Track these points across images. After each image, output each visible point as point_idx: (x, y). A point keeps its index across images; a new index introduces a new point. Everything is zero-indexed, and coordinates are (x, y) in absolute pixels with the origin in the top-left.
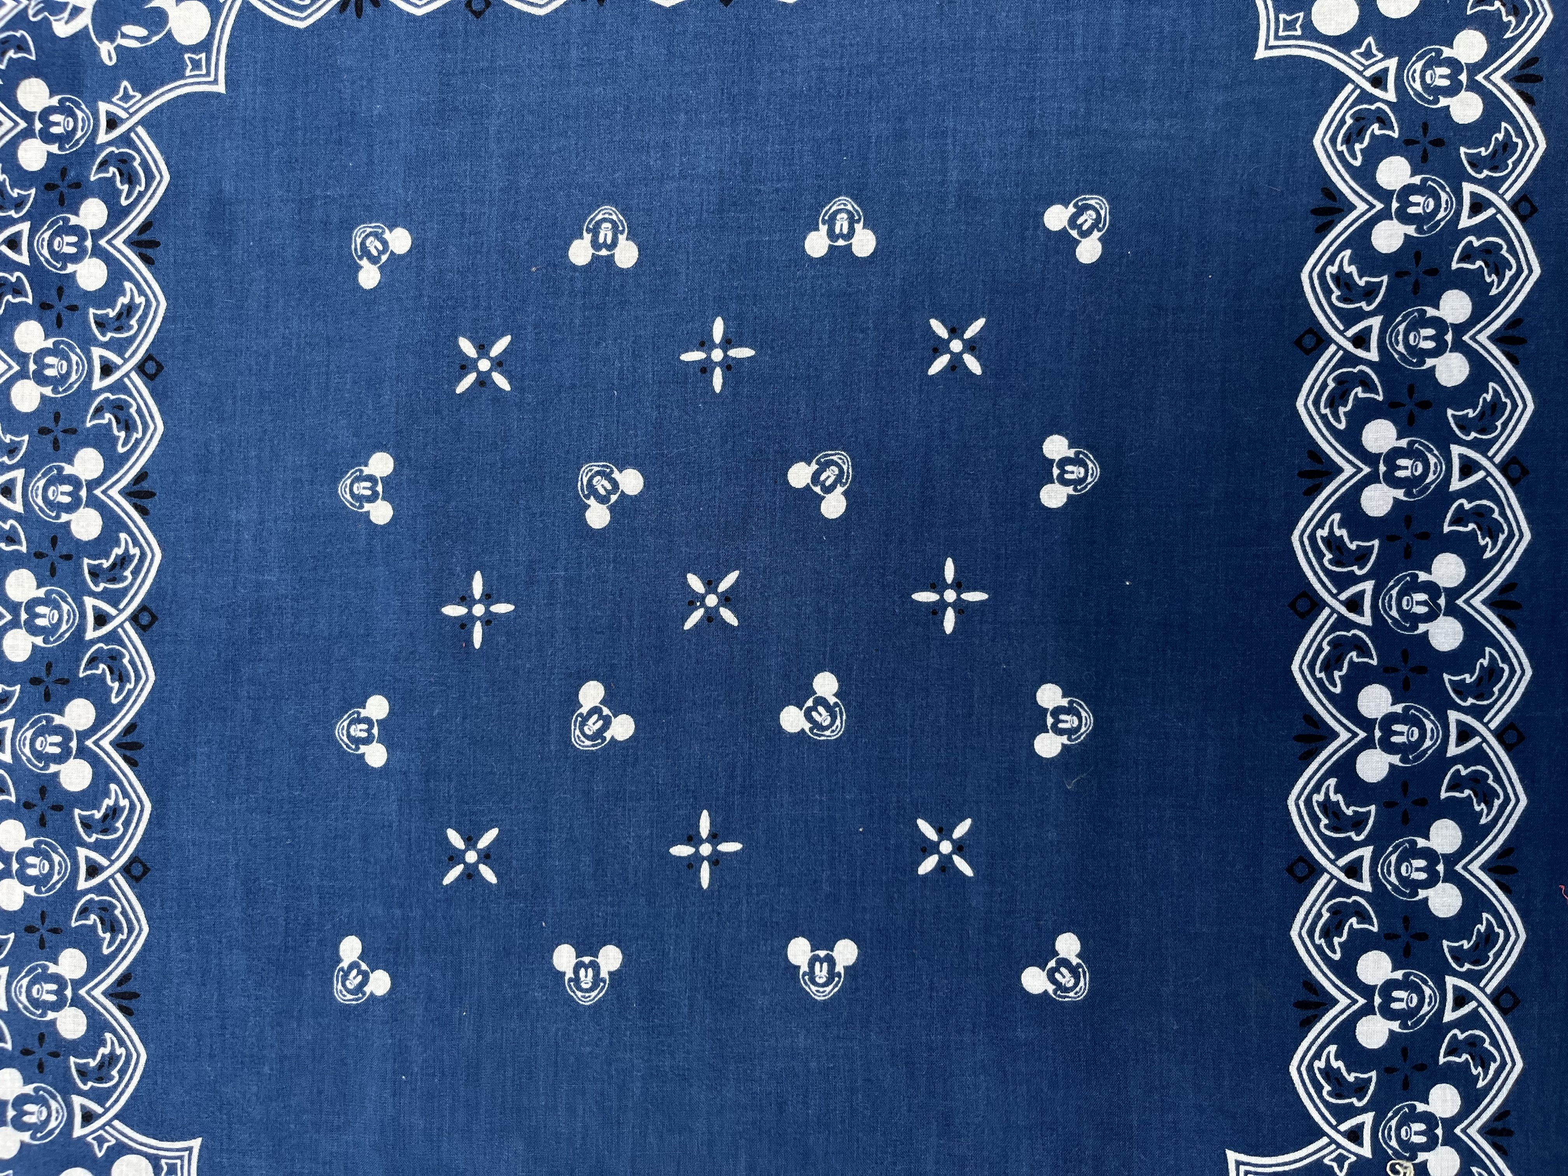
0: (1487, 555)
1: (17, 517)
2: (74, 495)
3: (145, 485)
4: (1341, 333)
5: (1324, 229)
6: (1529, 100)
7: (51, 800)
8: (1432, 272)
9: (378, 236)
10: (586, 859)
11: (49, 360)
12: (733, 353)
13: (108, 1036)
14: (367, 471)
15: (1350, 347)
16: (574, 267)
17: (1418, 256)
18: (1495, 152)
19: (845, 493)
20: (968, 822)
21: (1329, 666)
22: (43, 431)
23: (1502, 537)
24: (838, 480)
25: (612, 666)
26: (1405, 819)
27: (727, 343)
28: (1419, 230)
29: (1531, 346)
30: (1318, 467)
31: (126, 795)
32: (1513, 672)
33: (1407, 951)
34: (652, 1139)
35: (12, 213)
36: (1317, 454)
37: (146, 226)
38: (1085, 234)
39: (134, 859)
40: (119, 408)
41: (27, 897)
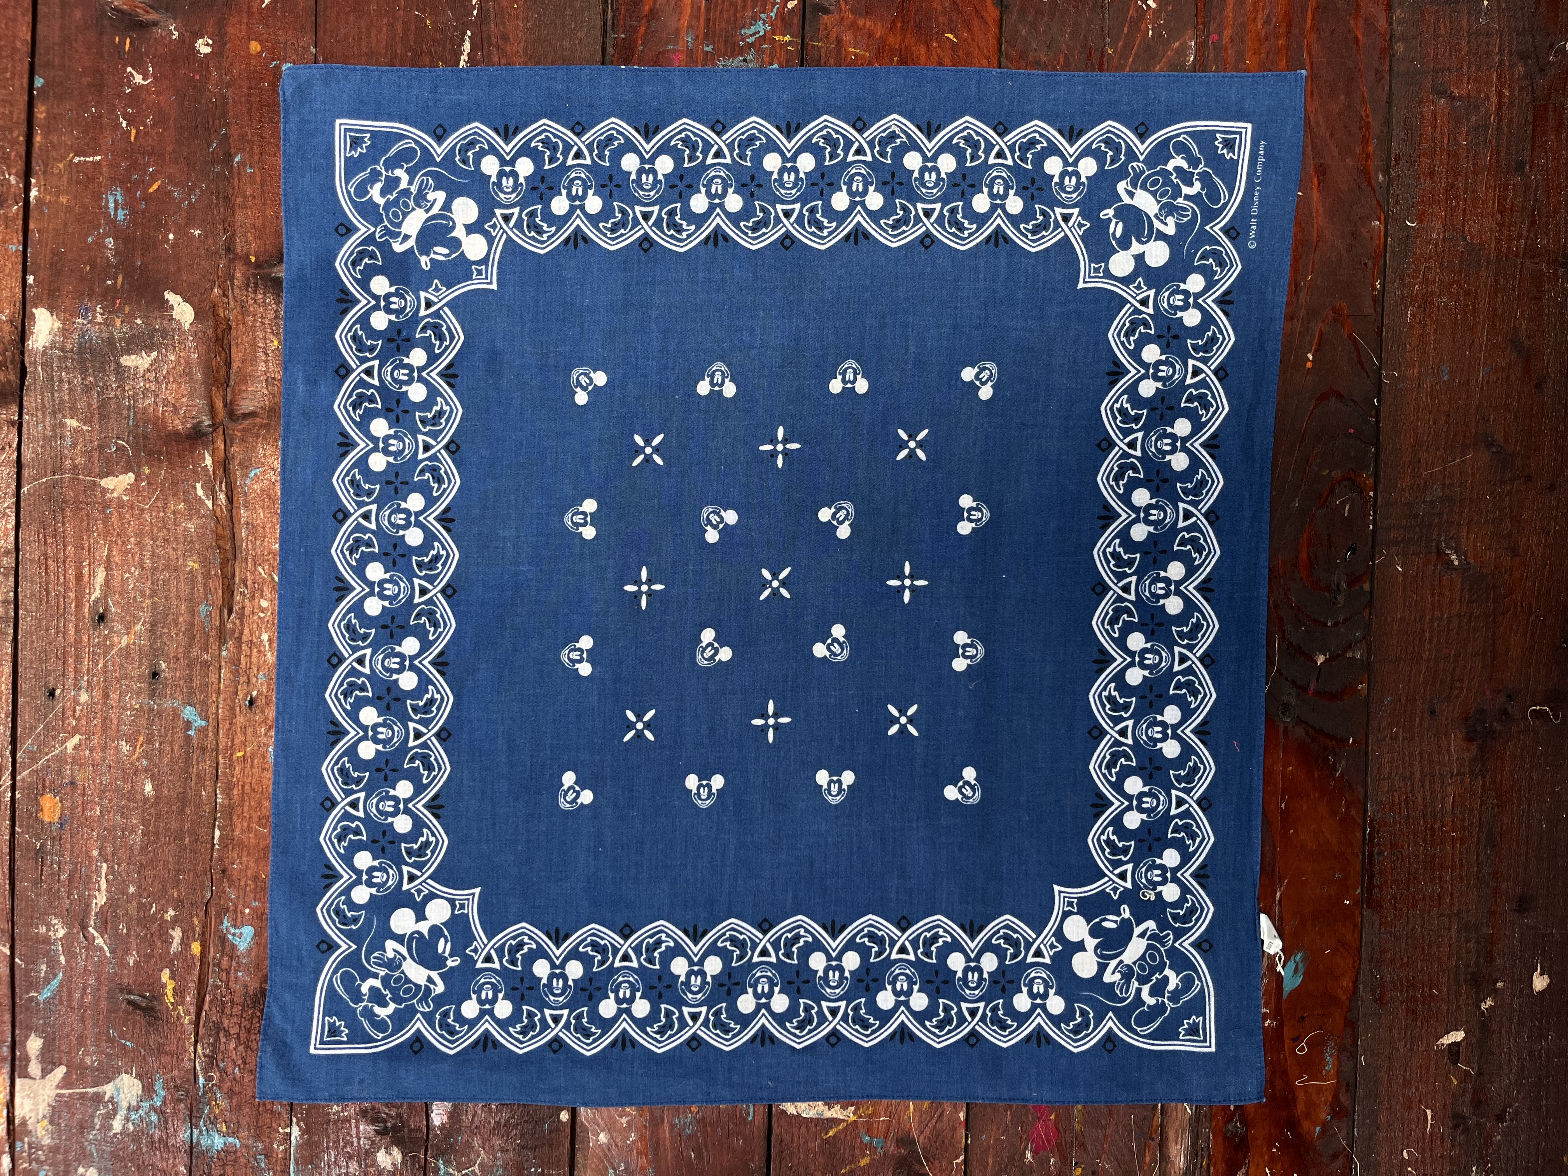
0: (1197, 563)
1: (372, 532)
2: (407, 520)
3: (449, 515)
4: (1122, 441)
5: (1113, 383)
6: (1226, 314)
7: (393, 695)
8: (1171, 408)
9: (587, 375)
10: (704, 727)
11: (391, 441)
12: (788, 446)
13: (425, 830)
14: (581, 509)
15: (1126, 448)
16: (700, 396)
17: (1163, 399)
18: (1206, 342)
19: (850, 525)
20: (916, 706)
21: (1112, 622)
22: (389, 483)
23: (1205, 553)
24: (846, 517)
25: (720, 620)
26: (1151, 705)
27: (785, 441)
28: (1164, 385)
29: (1223, 449)
30: (1108, 514)
31: (438, 692)
32: (1208, 626)
33: (1151, 776)
34: (739, 882)
35: (367, 354)
36: (1107, 507)
37: (450, 366)
38: (984, 384)
39: (442, 729)
40: (434, 470)
41: (377, 751)
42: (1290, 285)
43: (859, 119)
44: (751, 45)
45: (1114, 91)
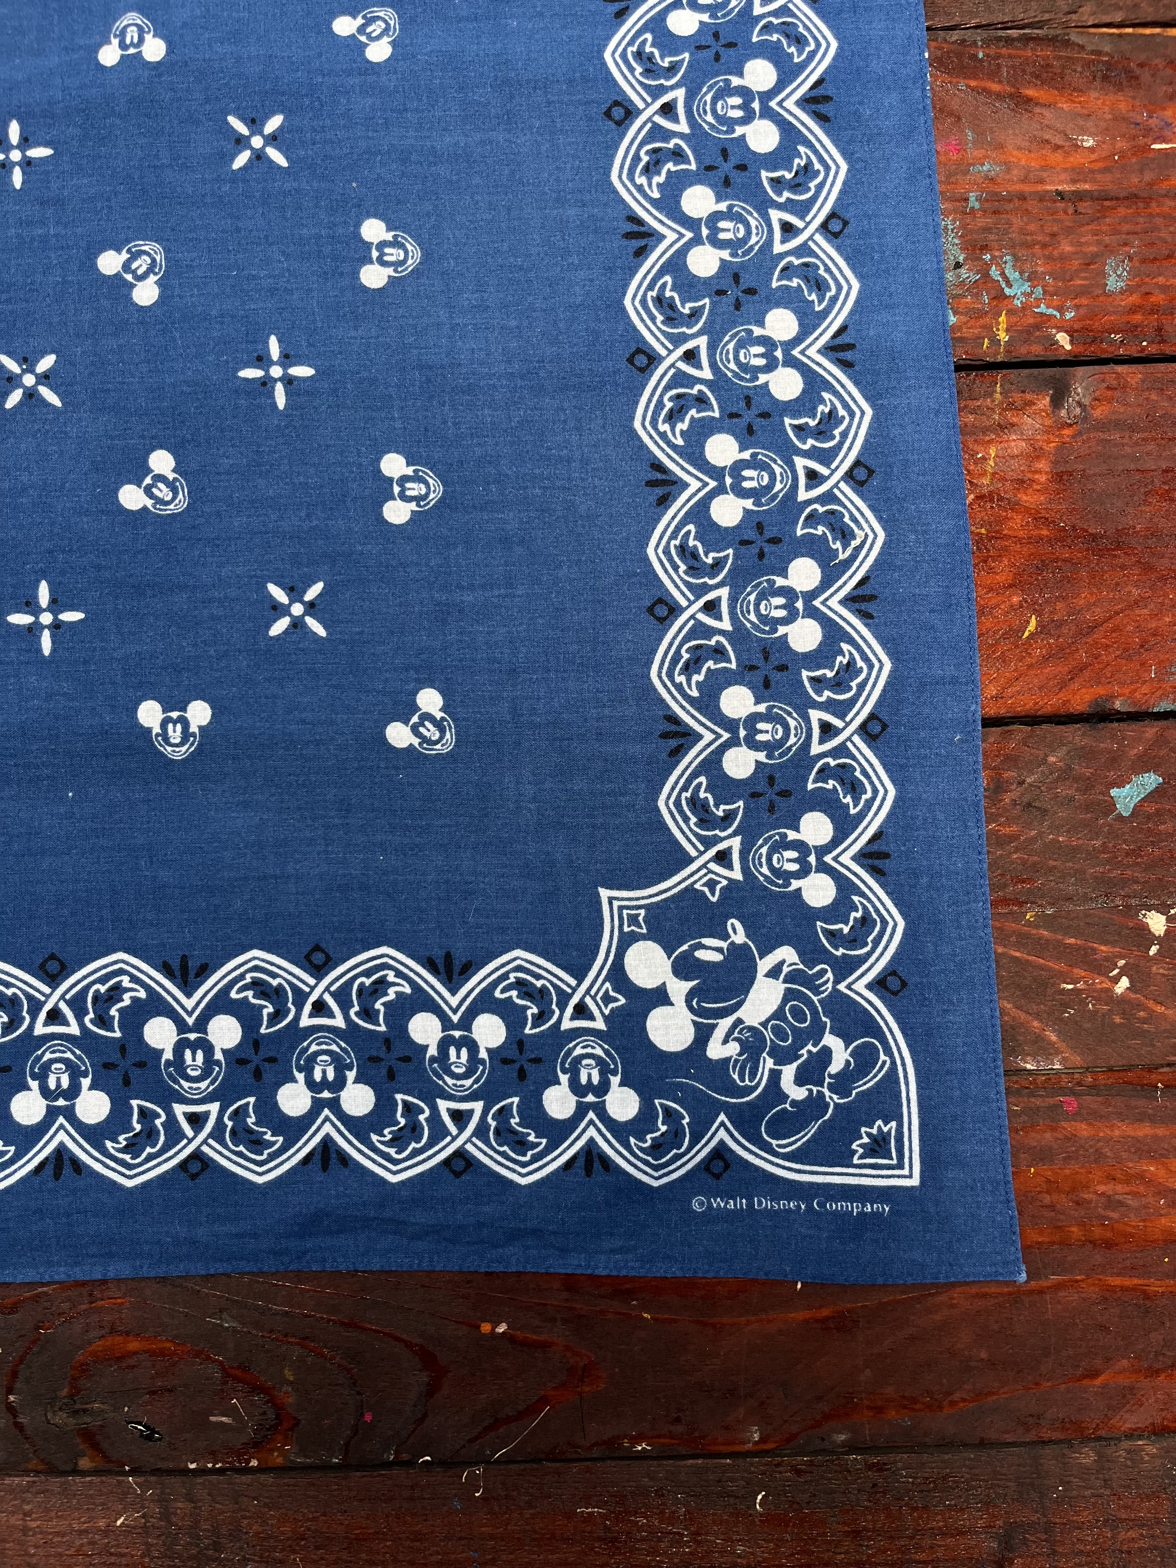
0: (109, 1144)
4: (327, 989)
5: (432, 966)
6: (571, 1166)
9: (385, 32)
12: (279, 387)
14: (149, 38)
15: (313, 998)
16: (358, 225)
17: (407, 1059)
18: (515, 1132)
19: (145, 509)
23: (127, 1158)
24: (159, 501)
27: (288, 381)
28: (433, 1059)
29: (320, 1176)
30: (192, 974)
36: (204, 971)
38: (415, 730)
42: (632, 1279)
43: (871, 472)
44: (986, 275)
45: (959, 927)
